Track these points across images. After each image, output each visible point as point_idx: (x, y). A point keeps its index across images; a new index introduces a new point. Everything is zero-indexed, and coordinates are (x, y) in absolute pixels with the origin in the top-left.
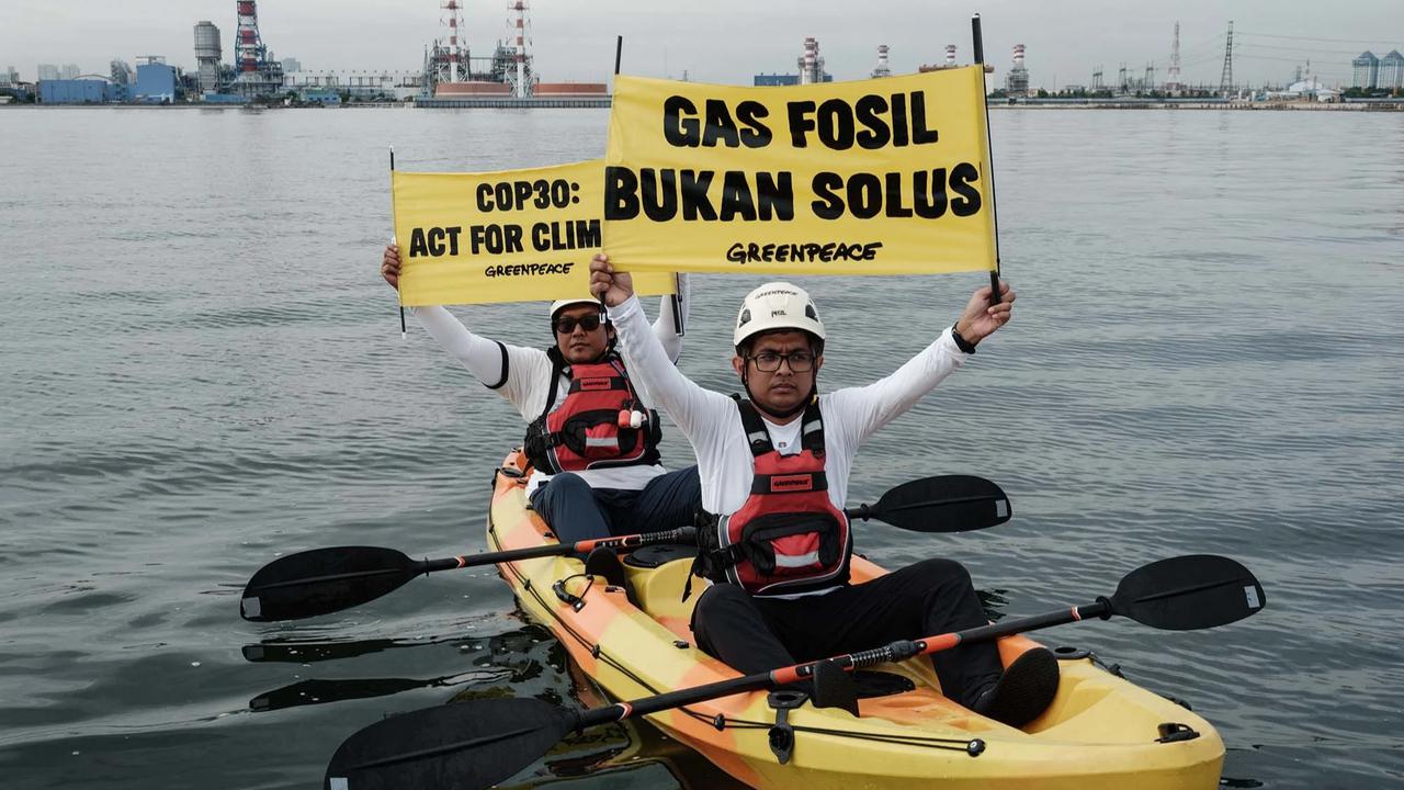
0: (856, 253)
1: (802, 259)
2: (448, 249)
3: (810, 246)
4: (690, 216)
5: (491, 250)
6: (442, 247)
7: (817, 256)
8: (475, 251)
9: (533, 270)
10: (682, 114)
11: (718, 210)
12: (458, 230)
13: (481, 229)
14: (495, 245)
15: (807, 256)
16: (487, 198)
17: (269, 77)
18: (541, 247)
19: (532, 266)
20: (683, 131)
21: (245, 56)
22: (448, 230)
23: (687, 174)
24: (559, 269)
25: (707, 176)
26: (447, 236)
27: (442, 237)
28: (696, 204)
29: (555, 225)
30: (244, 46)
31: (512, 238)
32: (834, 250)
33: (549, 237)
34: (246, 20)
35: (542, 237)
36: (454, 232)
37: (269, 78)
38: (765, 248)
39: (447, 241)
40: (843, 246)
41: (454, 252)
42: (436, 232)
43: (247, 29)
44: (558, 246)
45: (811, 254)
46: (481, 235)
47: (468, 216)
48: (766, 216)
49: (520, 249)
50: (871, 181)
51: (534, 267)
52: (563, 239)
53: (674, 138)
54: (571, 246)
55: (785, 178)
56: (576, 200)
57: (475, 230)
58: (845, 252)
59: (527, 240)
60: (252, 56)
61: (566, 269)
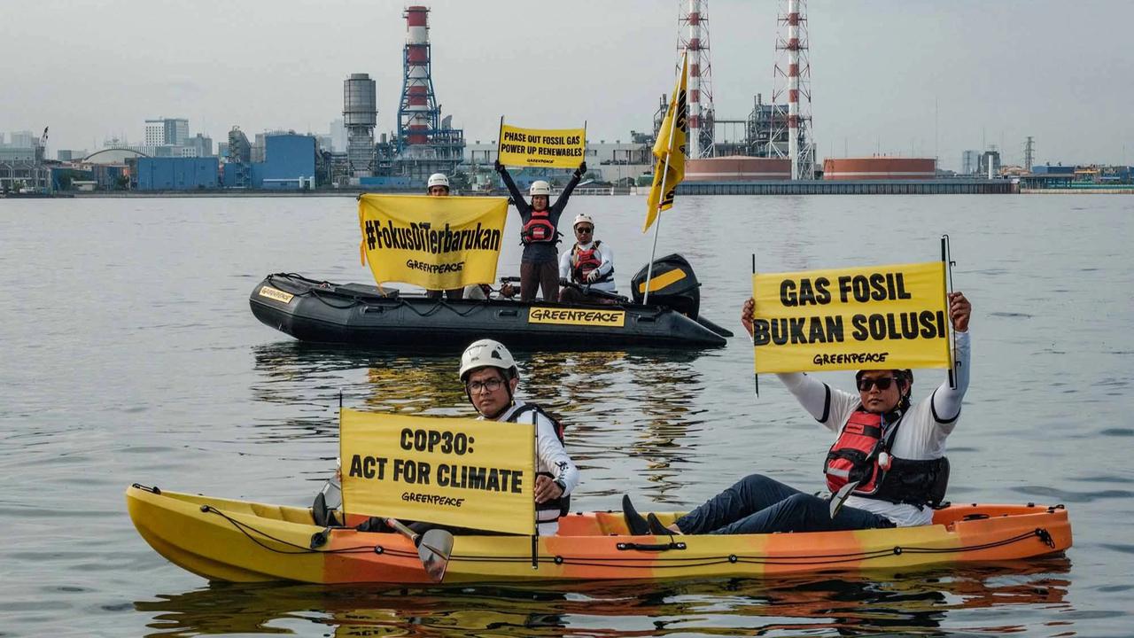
0: (875, 358)
1: (850, 362)
2: (377, 474)
3: (853, 355)
4: (794, 342)
5: (407, 480)
6: (373, 472)
7: (857, 360)
8: (396, 478)
9: (435, 500)
10: (789, 290)
11: (807, 338)
12: (385, 460)
13: (401, 462)
14: (410, 476)
15: (852, 360)
16: (409, 440)
17: (446, 151)
18: (442, 483)
19: (435, 497)
20: (789, 299)
21: (414, 122)
22: (379, 460)
23: (793, 320)
24: (453, 502)
25: (802, 321)
26: (377, 464)
27: (373, 464)
28: (797, 335)
29: (454, 468)
30: (413, 108)
31: (423, 472)
32: (865, 357)
33: (449, 476)
34: (415, 71)
35: (445, 475)
36: (383, 461)
37: (447, 154)
38: (832, 357)
39: (376, 468)
40: (869, 354)
41: (381, 477)
42: (369, 459)
43: (418, 84)
44: (454, 484)
45: (854, 359)
46: (401, 467)
47: (394, 452)
48: (831, 340)
49: (427, 481)
50: (880, 318)
51: (436, 498)
52: (459, 480)
53: (786, 302)
54: (464, 485)
55: (839, 319)
56: (471, 450)
57: (398, 462)
58: (870, 358)
59: (433, 476)
60: (422, 123)
61: (458, 503)
